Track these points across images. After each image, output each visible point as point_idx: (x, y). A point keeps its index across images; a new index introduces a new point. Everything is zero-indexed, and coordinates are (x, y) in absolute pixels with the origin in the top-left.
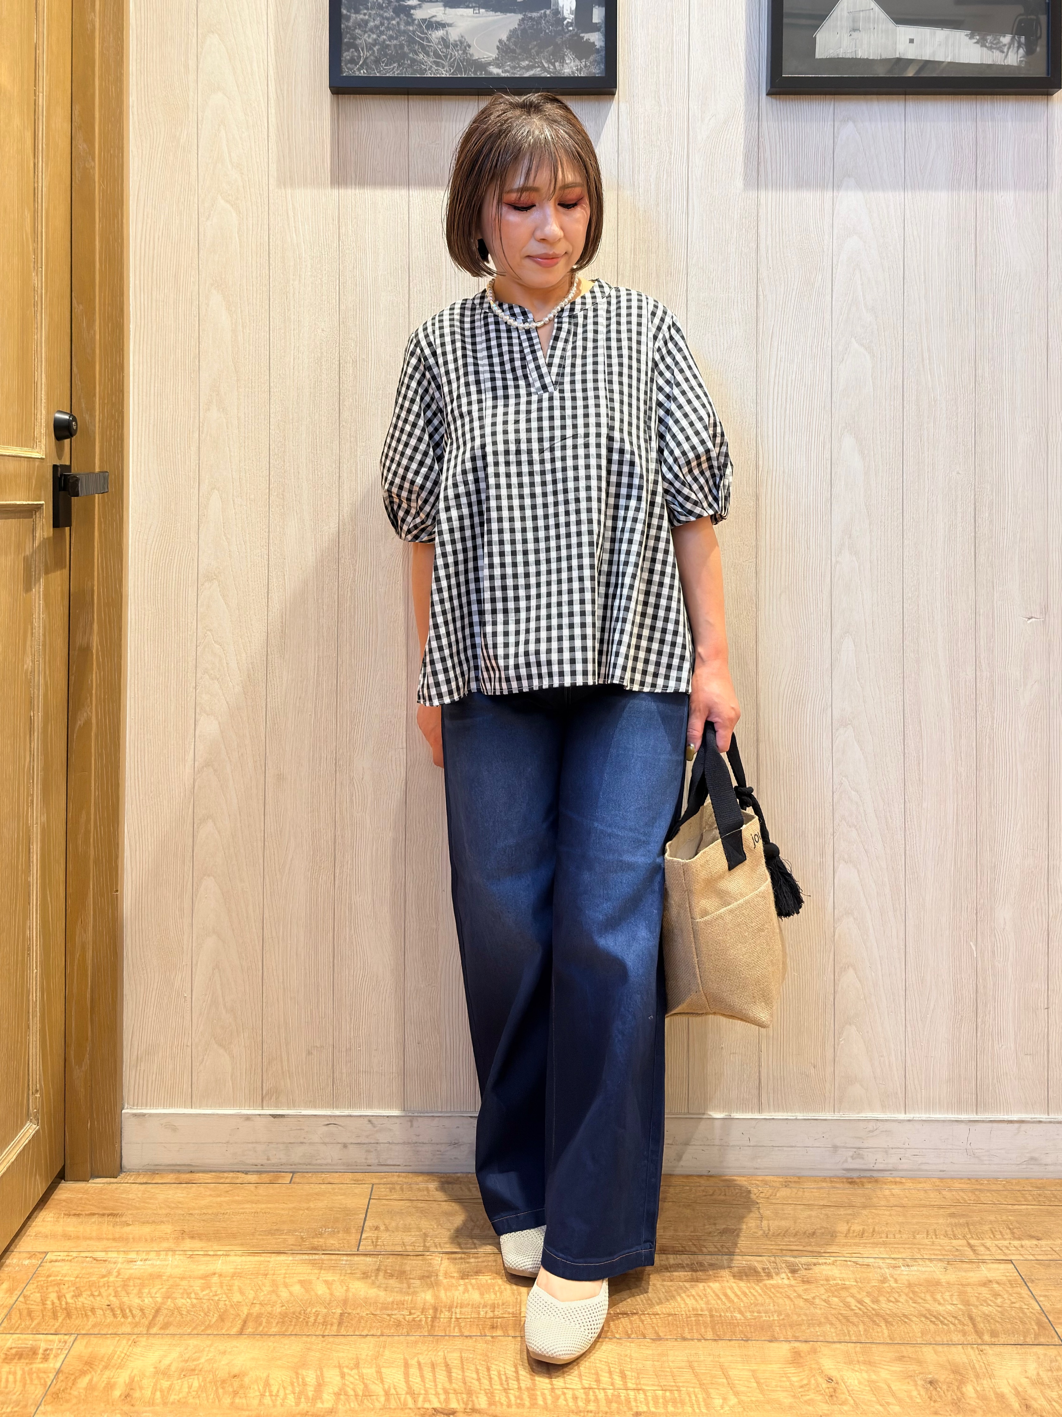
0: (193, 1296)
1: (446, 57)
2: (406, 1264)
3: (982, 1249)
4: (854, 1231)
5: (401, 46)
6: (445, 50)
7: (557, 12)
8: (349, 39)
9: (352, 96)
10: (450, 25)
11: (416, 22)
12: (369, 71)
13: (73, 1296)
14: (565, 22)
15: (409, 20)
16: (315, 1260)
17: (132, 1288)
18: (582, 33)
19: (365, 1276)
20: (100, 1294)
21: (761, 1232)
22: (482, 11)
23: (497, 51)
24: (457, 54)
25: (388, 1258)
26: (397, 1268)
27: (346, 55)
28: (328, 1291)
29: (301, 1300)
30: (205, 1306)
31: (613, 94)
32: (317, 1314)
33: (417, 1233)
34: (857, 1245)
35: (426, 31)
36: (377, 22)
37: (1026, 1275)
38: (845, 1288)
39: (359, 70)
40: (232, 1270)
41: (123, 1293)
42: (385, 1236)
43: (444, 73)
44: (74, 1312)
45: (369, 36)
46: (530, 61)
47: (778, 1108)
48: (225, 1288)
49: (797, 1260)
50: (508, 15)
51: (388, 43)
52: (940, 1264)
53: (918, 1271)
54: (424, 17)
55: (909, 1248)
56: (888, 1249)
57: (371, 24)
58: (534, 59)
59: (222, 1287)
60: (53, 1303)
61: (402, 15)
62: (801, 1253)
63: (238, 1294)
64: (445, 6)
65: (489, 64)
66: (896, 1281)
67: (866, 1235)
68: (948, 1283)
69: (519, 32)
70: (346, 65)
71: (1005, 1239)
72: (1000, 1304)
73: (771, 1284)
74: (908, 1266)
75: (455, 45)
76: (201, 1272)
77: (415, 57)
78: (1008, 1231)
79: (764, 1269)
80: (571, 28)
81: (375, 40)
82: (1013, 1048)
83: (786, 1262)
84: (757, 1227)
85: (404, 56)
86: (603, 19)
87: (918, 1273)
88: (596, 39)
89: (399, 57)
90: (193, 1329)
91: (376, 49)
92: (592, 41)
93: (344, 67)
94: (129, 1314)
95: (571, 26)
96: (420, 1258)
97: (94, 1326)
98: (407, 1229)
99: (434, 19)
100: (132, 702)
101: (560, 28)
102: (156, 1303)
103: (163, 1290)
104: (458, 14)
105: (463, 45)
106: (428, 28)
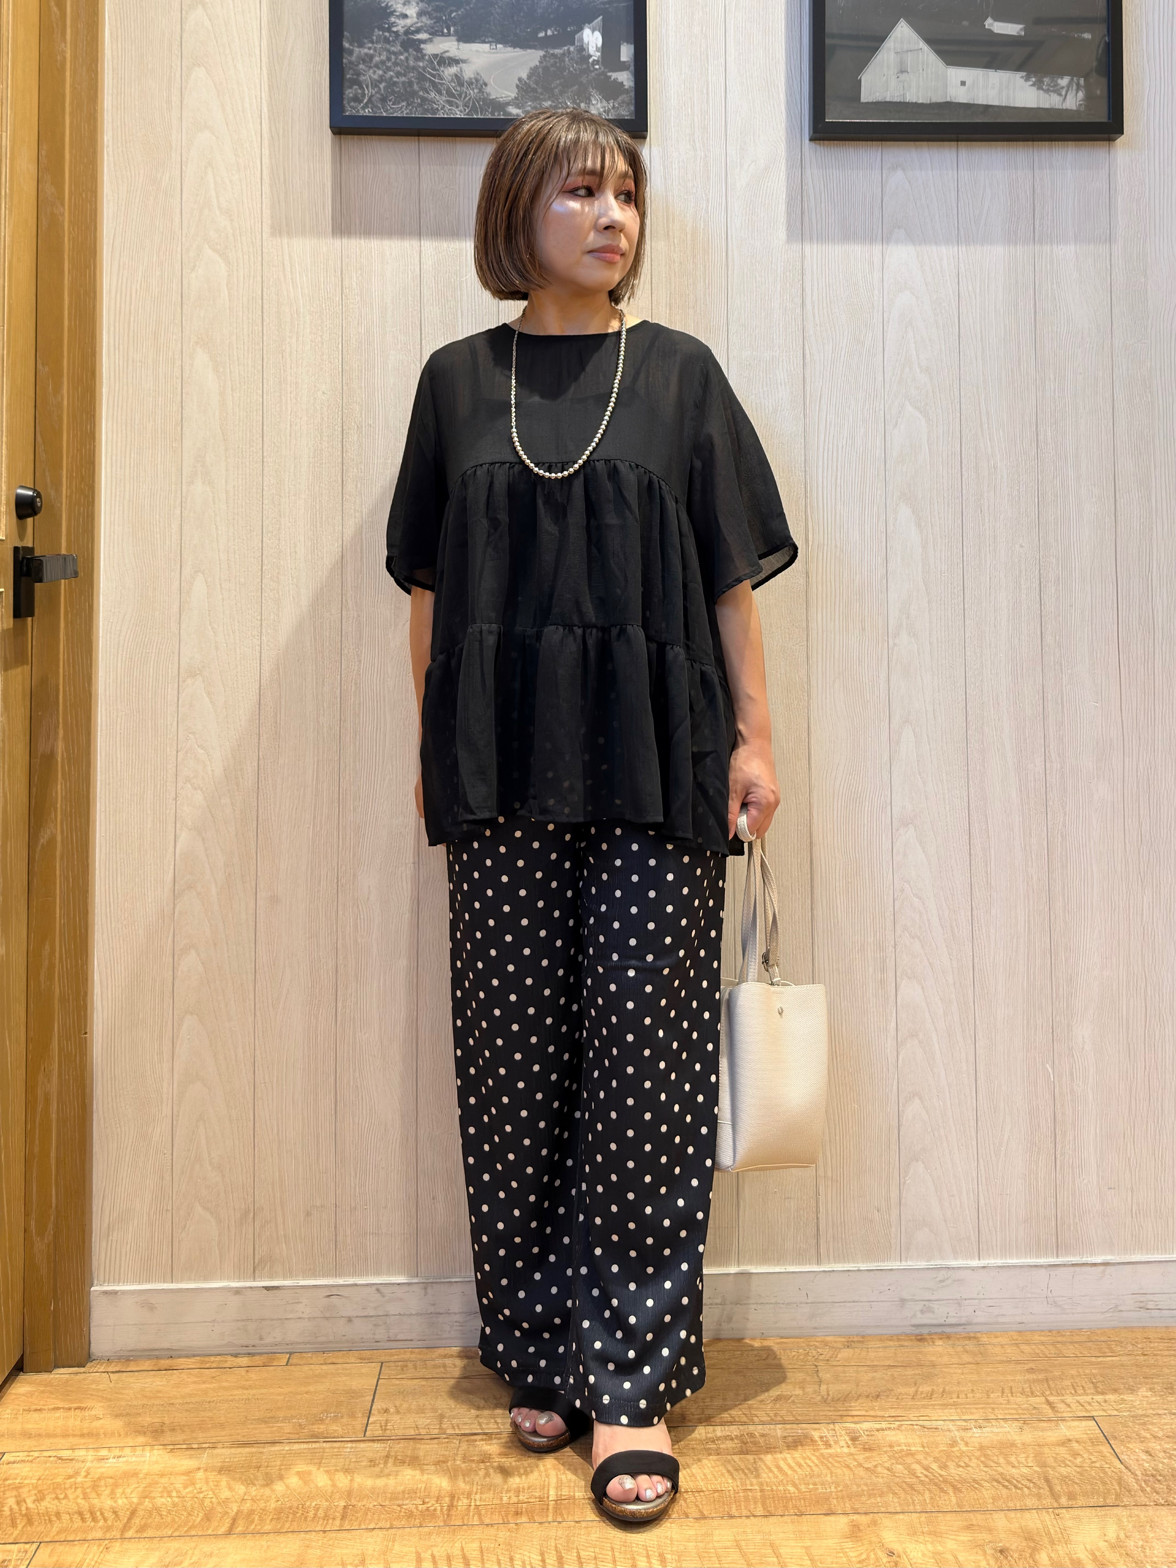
0: (174, 1494)
1: (460, 95)
2: (419, 1448)
3: (1061, 1407)
4: (922, 1393)
5: (410, 83)
6: (459, 89)
7: (582, 49)
8: (353, 75)
9: (356, 137)
10: (464, 61)
11: (427, 57)
12: (375, 109)
13: (35, 1501)
14: (591, 60)
15: (419, 55)
16: (315, 1448)
17: (104, 1488)
18: (609, 71)
19: (373, 1463)
20: (66, 1497)
21: (819, 1398)
22: (499, 46)
23: (516, 90)
24: (473, 93)
25: (399, 1443)
26: (409, 1453)
27: (349, 93)
28: (329, 1482)
29: (299, 1493)
30: (189, 1504)
31: (645, 138)
32: (317, 1509)
33: (432, 1415)
34: (924, 1407)
35: (437, 67)
36: (383, 57)
37: (1108, 1432)
38: (912, 1455)
39: (363, 108)
40: (220, 1464)
41: (93, 1495)
42: (396, 1418)
43: (459, 115)
44: (35, 1517)
45: (375, 72)
46: (553, 102)
47: (838, 1259)
48: (211, 1484)
49: (858, 1426)
50: (529, 51)
51: (395, 79)
52: (1016, 1424)
53: (992, 1432)
54: (435, 52)
55: (982, 1408)
56: (959, 1410)
57: (377, 59)
58: (557, 100)
59: (207, 1483)
60: (11, 1509)
61: (411, 50)
62: (865, 1418)
63: (226, 1490)
64: (459, 40)
65: (508, 104)
66: (967, 1444)
67: (935, 1396)
68: (1024, 1444)
69: (540, 70)
70: (349, 103)
71: (1087, 1394)
72: (1079, 1464)
73: (831, 1455)
74: (980, 1427)
75: (470, 83)
76: (184, 1468)
77: (426, 95)
78: (1091, 1385)
79: (821, 1437)
80: (597, 67)
81: (381, 76)
82: (1095, 1183)
83: (846, 1429)
84: (815, 1392)
85: (414, 94)
86: (632, 57)
87: (991, 1435)
88: (625, 78)
89: (408, 95)
90: (173, 1532)
91: (382, 86)
92: (620, 80)
93: (347, 105)
94: (100, 1517)
95: (598, 64)
96: (436, 1441)
97: (58, 1533)
98: (421, 1411)
99: (447, 54)
100: (103, 816)
101: (585, 66)
102: (131, 1503)
103: (138, 1489)
104: (474, 49)
105: (478, 83)
106: (439, 64)
